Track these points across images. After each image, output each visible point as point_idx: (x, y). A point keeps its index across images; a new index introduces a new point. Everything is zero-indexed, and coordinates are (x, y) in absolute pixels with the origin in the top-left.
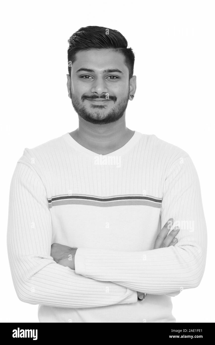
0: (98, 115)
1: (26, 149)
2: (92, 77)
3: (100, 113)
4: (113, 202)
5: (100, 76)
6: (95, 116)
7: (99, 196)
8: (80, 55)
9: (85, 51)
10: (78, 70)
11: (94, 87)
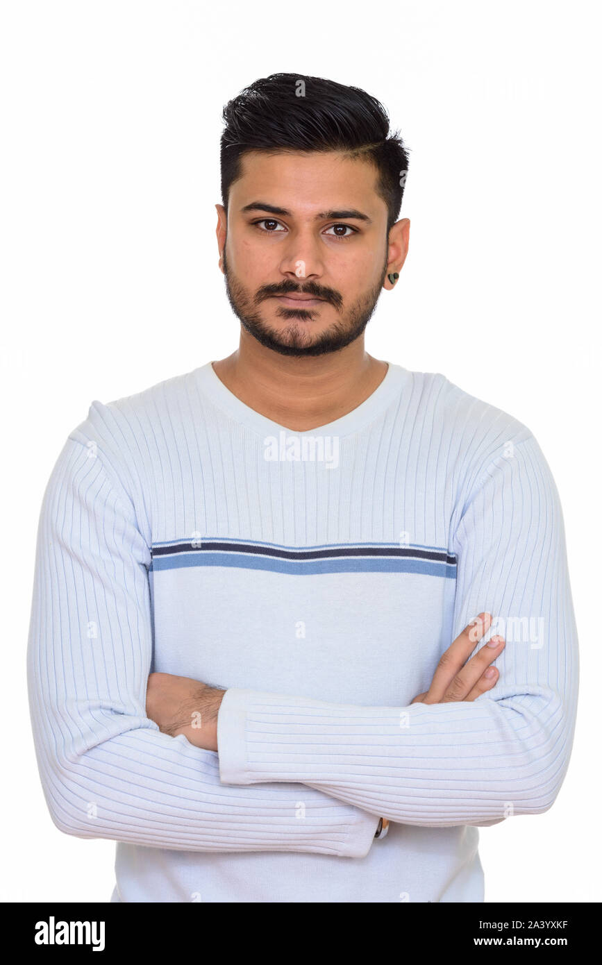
0: (295, 336)
1: (95, 404)
2: (284, 226)
3: (301, 333)
4: (324, 562)
5: (306, 228)
6: (286, 338)
7: (286, 545)
8: (252, 162)
9: (267, 155)
10: (247, 204)
11: (289, 257)
